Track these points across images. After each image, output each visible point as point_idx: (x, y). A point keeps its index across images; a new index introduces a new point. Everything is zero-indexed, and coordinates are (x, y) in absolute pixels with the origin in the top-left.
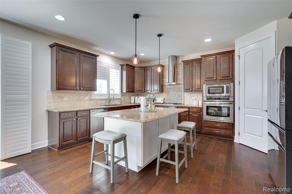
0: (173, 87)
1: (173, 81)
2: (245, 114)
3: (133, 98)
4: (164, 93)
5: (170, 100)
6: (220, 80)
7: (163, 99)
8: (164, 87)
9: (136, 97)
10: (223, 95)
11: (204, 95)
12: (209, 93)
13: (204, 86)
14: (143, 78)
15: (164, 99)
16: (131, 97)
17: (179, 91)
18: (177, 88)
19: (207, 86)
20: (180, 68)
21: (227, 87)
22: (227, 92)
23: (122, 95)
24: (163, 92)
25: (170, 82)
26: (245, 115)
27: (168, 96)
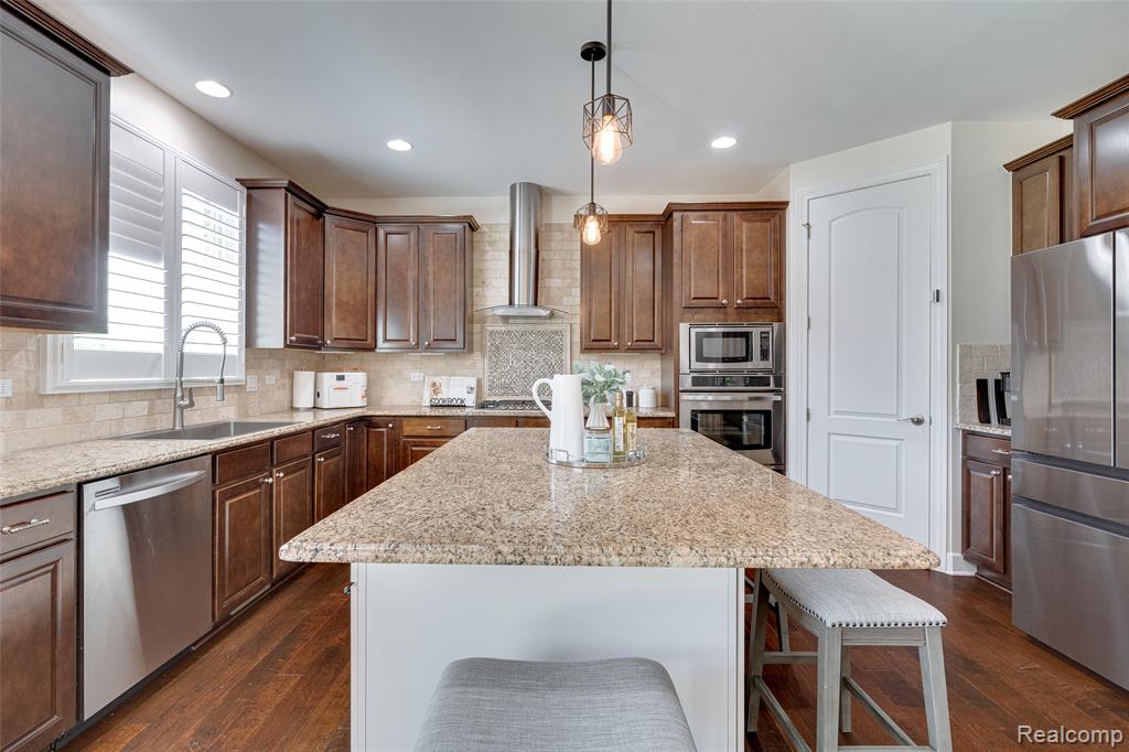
0: (521, 328)
1: (531, 302)
2: (830, 434)
3: (305, 379)
4: (477, 355)
5: (507, 388)
6: (739, 307)
7: (474, 385)
8: (476, 328)
9: (328, 378)
10: (749, 365)
11: (684, 367)
12: (700, 358)
13: (683, 327)
14: (372, 277)
15: (479, 382)
16: (292, 377)
17: (548, 347)
18: (542, 334)
19: (694, 331)
20: (554, 245)
21: (764, 337)
22: (764, 355)
23: (249, 366)
24: (472, 352)
25: (516, 303)
26: (832, 437)
27: (493, 369)
